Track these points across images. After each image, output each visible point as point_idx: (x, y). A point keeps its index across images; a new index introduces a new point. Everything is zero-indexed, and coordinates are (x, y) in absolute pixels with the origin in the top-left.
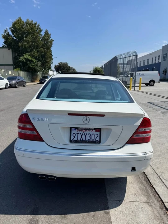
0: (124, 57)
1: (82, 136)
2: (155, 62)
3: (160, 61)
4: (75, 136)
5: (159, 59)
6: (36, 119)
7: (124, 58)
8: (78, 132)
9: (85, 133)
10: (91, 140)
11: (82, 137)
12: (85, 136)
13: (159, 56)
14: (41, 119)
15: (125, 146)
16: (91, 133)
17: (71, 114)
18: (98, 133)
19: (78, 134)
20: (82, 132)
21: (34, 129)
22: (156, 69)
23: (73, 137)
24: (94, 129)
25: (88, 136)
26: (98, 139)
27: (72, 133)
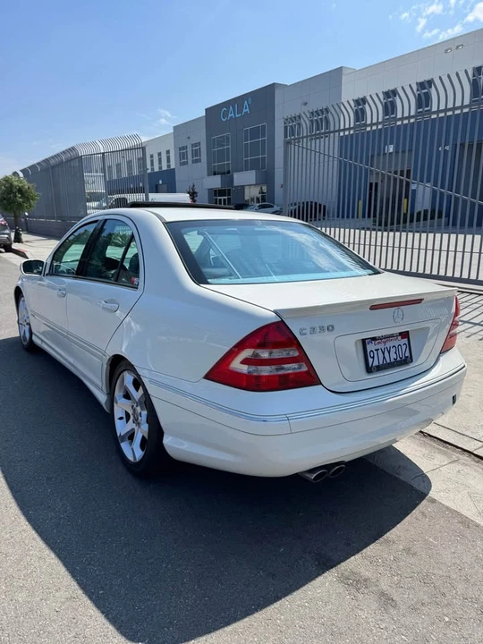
0: (102, 151)
1: (384, 353)
2: (160, 168)
3: (173, 166)
4: (373, 358)
5: (168, 161)
6: (308, 331)
7: (103, 154)
8: (377, 347)
9: (388, 345)
10: (399, 359)
11: (384, 357)
12: (389, 352)
13: (168, 152)
14: (318, 329)
15: (441, 358)
16: (396, 343)
17: (376, 306)
18: (405, 341)
19: (377, 350)
20: (381, 346)
21: (304, 358)
22: (165, 186)
23: (370, 360)
24: (400, 334)
25: (393, 350)
26: (407, 354)
27: (368, 351)
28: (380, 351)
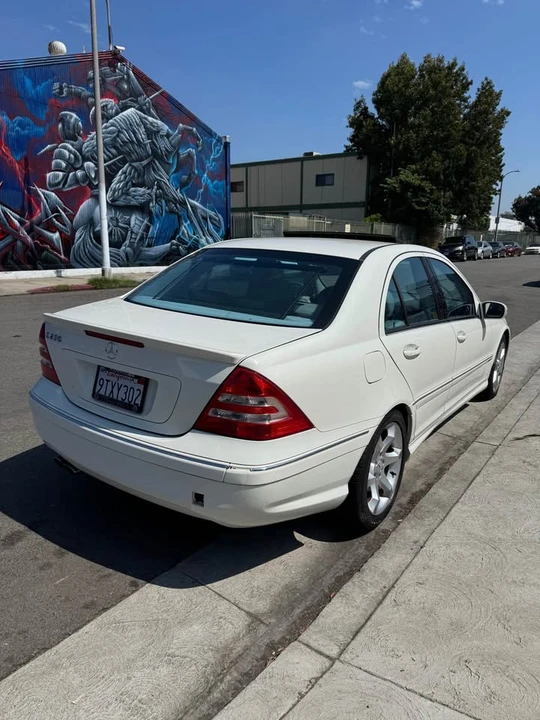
1: (113, 387)
4: (102, 386)
6: (50, 335)
8: (108, 378)
9: (120, 382)
10: (126, 401)
11: (112, 392)
12: (119, 389)
16: (130, 384)
18: (142, 387)
19: (108, 381)
20: (114, 379)
21: (48, 356)
23: (98, 387)
24: (136, 377)
25: (123, 390)
26: (138, 402)
27: (99, 378)
28: (110, 383)
